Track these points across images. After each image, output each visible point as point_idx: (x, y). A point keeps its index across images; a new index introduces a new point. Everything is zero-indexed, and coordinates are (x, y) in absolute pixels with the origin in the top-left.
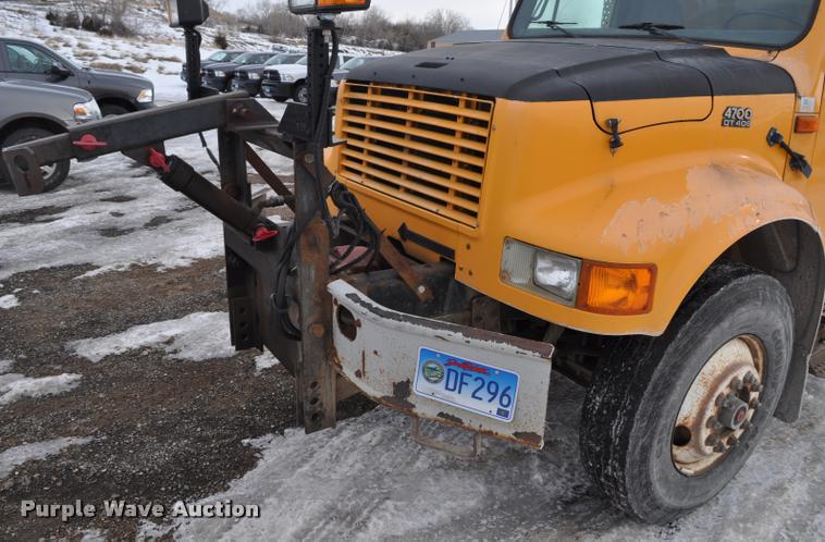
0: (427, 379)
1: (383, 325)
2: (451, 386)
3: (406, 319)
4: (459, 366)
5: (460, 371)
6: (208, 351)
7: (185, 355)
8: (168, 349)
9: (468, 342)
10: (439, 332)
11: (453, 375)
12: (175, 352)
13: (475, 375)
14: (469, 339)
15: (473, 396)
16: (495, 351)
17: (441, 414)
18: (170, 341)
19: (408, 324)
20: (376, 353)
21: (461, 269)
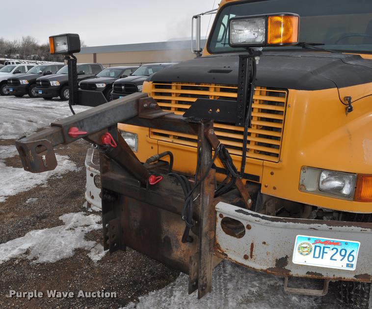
0: (301, 254)
1: (274, 226)
2: (317, 255)
3: (289, 221)
4: (322, 243)
5: (322, 246)
6: (56, 255)
7: (43, 259)
8: (29, 257)
9: (331, 229)
10: (312, 225)
11: (318, 249)
12: (35, 259)
13: (332, 246)
14: (332, 227)
15: (331, 259)
16: (347, 232)
17: (308, 273)
18: (27, 252)
19: (291, 223)
20: (264, 243)
21: (266, 186)
